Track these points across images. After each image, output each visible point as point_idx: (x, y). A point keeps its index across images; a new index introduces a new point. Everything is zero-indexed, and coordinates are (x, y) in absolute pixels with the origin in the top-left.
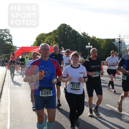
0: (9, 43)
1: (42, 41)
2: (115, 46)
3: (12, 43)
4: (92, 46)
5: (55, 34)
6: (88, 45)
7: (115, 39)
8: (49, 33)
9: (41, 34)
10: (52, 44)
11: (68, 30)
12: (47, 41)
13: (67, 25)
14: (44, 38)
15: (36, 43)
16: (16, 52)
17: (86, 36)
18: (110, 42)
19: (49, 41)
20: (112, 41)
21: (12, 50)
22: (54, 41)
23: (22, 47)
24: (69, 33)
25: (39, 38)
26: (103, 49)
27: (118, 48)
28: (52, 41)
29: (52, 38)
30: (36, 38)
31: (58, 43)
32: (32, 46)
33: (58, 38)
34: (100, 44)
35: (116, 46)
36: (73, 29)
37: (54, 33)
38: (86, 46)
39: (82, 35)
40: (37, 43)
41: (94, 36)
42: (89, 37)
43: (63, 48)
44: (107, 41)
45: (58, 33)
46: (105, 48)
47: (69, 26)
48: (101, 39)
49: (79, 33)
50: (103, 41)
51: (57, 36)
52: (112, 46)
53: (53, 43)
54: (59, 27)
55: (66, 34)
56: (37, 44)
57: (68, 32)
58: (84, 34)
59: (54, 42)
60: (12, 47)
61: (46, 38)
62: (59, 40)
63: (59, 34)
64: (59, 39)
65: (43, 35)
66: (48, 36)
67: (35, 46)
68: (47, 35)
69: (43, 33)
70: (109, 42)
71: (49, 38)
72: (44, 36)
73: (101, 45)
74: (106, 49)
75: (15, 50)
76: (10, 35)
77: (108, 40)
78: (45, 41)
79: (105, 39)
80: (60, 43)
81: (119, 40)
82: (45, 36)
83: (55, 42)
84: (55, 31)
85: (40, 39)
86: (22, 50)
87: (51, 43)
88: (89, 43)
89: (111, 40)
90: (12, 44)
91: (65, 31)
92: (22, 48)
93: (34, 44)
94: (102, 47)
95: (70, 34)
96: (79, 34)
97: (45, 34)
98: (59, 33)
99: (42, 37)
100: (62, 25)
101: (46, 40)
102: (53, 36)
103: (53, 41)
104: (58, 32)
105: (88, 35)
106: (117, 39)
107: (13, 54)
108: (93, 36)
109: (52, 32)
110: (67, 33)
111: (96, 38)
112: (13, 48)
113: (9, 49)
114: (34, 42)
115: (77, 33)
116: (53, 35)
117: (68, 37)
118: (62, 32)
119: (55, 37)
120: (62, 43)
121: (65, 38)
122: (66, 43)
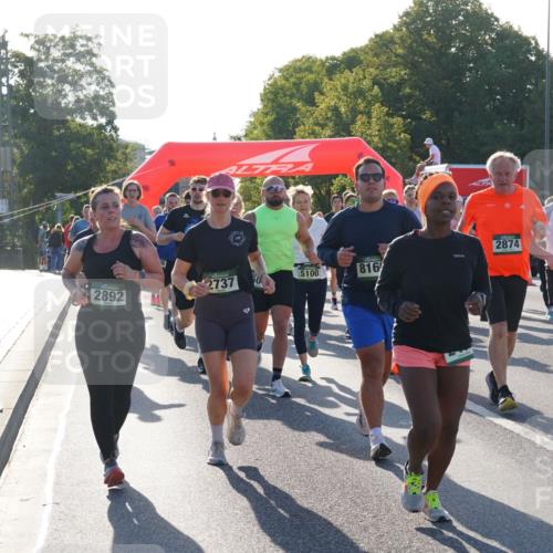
0: (95, 123)
1: (303, 109)
3: (110, 122)
5: (384, 58)
8: (344, 54)
9: (297, 61)
10: (363, 123)
11: (466, 30)
12: (335, 109)
14: (316, 87)
15: (262, 124)
16: (130, 177)
19: (343, 110)
21: (111, 167)
22: (377, 105)
24: (472, 53)
25: (282, 88)
28: (362, 107)
29: (366, 83)
31: (404, 117)
32: (239, 139)
33: (402, 83)
36: (502, 22)
37: (376, 55)
40: (270, 118)
45: (400, 51)
51: (396, 74)
53: (370, 117)
54: (406, 14)
55: (454, 54)
56: (265, 127)
57: (470, 42)
59: (374, 115)
60: (111, 148)
61: (327, 85)
62: (410, 96)
63: (407, 62)
64: (408, 90)
65: (309, 70)
66: (337, 76)
68: (333, 67)
69: (309, 58)
71: (345, 88)
72: (311, 77)
78: (322, 106)
80: (414, 116)
82: (318, 73)
83: (386, 109)
84: (382, 43)
85: (292, 96)
87: (361, 119)
90: (115, 129)
93: (253, 126)
95: (482, 55)
96: (539, 53)
97: (323, 63)
99: (301, 79)
101: (324, 103)
102: (372, 70)
103: (370, 104)
104: (404, 48)
109: (363, 50)
110: (458, 49)
112: (119, 155)
113: (98, 163)
114: (254, 115)
116: (370, 65)
117: (468, 74)
118: (427, 45)
119: (385, 79)
120: (427, 115)
121: (446, 82)
122: (456, 114)
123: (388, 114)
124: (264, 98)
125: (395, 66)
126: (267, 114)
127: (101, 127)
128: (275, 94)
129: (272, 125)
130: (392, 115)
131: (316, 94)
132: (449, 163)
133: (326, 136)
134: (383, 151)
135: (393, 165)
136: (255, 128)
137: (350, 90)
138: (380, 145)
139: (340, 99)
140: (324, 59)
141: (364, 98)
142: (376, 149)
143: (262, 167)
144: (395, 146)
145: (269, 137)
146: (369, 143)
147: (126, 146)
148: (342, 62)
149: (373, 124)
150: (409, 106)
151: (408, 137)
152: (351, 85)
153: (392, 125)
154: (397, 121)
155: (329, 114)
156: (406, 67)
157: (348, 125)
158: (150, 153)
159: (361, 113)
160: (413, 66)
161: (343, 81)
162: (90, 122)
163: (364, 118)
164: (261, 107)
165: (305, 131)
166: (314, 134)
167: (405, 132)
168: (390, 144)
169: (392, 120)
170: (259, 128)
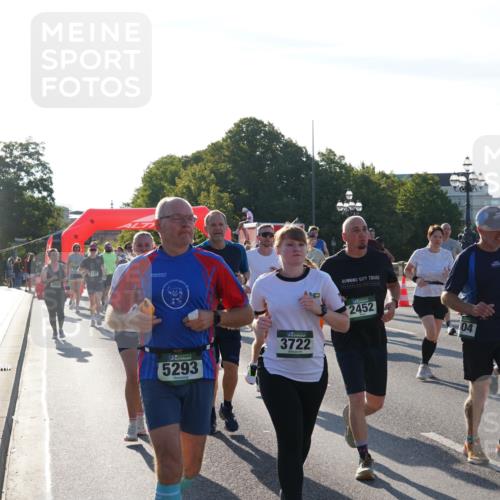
0: (40, 196)
1: (168, 187)
2: (450, 201)
3: (50, 195)
4: (359, 204)
5: (217, 157)
6: (344, 200)
7: (450, 175)
8: (194, 154)
9: (163, 158)
10: (205, 196)
11: (265, 142)
12: (188, 188)
13: (262, 122)
14: (176, 174)
15: (143, 196)
16: (66, 230)
17: (338, 164)
18: (429, 187)
19: (193, 188)
20: (437, 183)
21: (50, 222)
22: (213, 186)
23: (91, 212)
24: (269, 155)
25: (155, 174)
26: (405, 215)
27: (460, 209)
28: (204, 186)
29: (206, 172)
30: (142, 175)
31: (230, 193)
32: (128, 205)
33: (227, 173)
34: (389, 193)
35: (453, 202)
36: (286, 138)
37: (212, 155)
38: (339, 204)
39: (323, 160)
40: (148, 193)
41: (367, 164)
42: (348, 169)
43: (250, 214)
44: (417, 184)
45: (227, 153)
46: (411, 210)
47: (270, 125)
48: (395, 176)
49: (310, 152)
50: (403, 184)
51: (224, 167)
52: (440, 202)
53: (209, 192)
54: (230, 132)
55: (259, 156)
56: (146, 199)
57: (268, 149)
58: (329, 157)
59: (212, 191)
60: (50, 211)
61: (183, 173)
62: (232, 180)
63: (231, 160)
64: (232, 177)
65: (172, 163)
66: (189, 167)
67: (140, 206)
68: (187, 162)
69: (171, 156)
70: (425, 188)
71: (194, 174)
72: (173, 168)
73: (394, 200)
74: (416, 216)
75: (63, 221)
76: (44, 166)
77: (424, 179)
79: (411, 176)
80: (235, 192)
81: (463, 179)
82: (177, 166)
83: (218, 188)
84: (215, 148)
85: (161, 179)
86: (88, 222)
87: (203, 194)
88: (349, 193)
89: (433, 179)
90: (53, 199)
91: (253, 146)
92: (92, 216)
93: (137, 197)
94: (399, 207)
95: (275, 157)
96: (308, 157)
97: (180, 160)
98: (232, 152)
99: (167, 169)
100: (243, 121)
101: (181, 184)
102: (210, 164)
103: (209, 185)
104: (229, 151)
105: (343, 162)
106: (458, 174)
107: (54, 237)
108: (363, 165)
109: (204, 152)
110: (261, 153)
111: (377, 171)
112: (55, 214)
113: (42, 220)
114: (138, 190)
115: (302, 155)
116: (209, 161)
117: (267, 167)
118: (242, 150)
119: (218, 170)
120: (242, 192)
121: (254, 172)
122: (260, 191)
123: (220, 191)
124: (144, 180)
125: (223, 162)
126: (145, 190)
127: (44, 198)
128: (151, 178)
129: (149, 196)
131: (176, 178)
132: (258, 222)
137: (197, 176)
139: (190, 181)
140: (180, 156)
141: (205, 181)
143: (147, 224)
144: (224, 210)
147: (59, 209)
148: (191, 159)
149: (211, 197)
150: (232, 186)
151: (232, 205)
152: (197, 173)
154: (225, 195)
155: (184, 191)
156: (229, 162)
157: (196, 197)
159: (204, 190)
160: (235, 163)
161: (193, 170)
162: (37, 195)
163: (206, 194)
164: (142, 185)
167: (230, 201)
169: (222, 195)
170: (141, 199)
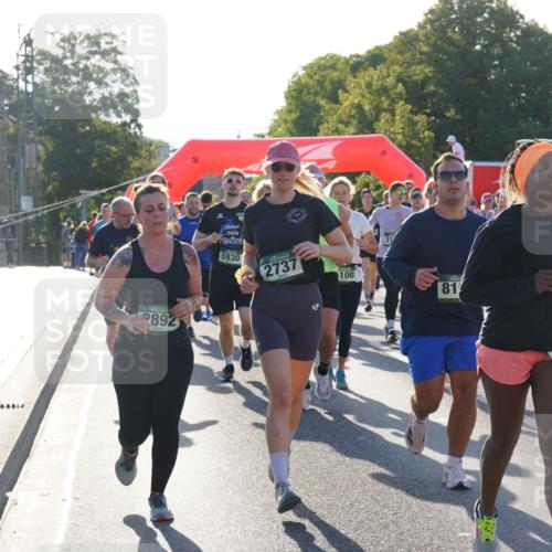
0: (119, 121)
1: (327, 107)
3: (134, 120)
5: (408, 55)
8: (369, 52)
9: (320, 59)
10: (387, 121)
11: (492, 28)
12: (359, 107)
14: (340, 85)
15: (286, 121)
19: (367, 107)
21: (136, 164)
22: (401, 102)
23: (194, 146)
24: (497, 51)
25: (306, 86)
28: (386, 104)
29: (390, 81)
30: (286, 89)
31: (428, 115)
32: (263, 136)
33: (426, 81)
36: (527, 19)
37: (401, 53)
40: (294, 116)
45: (425, 49)
51: (421, 71)
53: (393, 112)
54: (432, 11)
55: (479, 52)
56: (289, 125)
57: (495, 39)
59: (398, 112)
60: (135, 145)
61: (351, 83)
62: (434, 94)
63: (430, 59)
64: (432, 88)
65: (333, 67)
66: (361, 73)
68: (357, 65)
69: (333, 56)
71: (369, 85)
72: (335, 75)
80: (438, 113)
82: (342, 71)
83: (410, 107)
84: (407, 40)
85: (316, 94)
86: (190, 162)
87: (384, 117)
90: (139, 126)
91: (470, 35)
95: (507, 52)
97: (347, 61)
98: (435, 47)
99: (325, 76)
101: (348, 100)
102: (396, 68)
103: (393, 101)
104: (428, 45)
109: (387, 47)
110: (484, 46)
112: (143, 153)
113: (122, 161)
114: (278, 112)
116: (394, 62)
117: (493, 71)
118: (452, 42)
119: (410, 77)
120: (451, 113)
121: (471, 79)
122: (481, 112)
123: (412, 112)
124: (289, 96)
125: (419, 63)
126: (290, 112)
127: (124, 124)
128: (299, 92)
129: (296, 123)
130: (415, 113)
131: (340, 91)
132: (473, 160)
133: (350, 134)
134: (407, 148)
135: (417, 162)
136: (279, 126)
137: (374, 88)
138: (404, 143)
139: (363, 96)
140: (348, 56)
141: (388, 96)
142: (400, 146)
144: (418, 144)
145: (292, 135)
146: (393, 140)
147: (151, 143)
148: (366, 60)
149: (397, 122)
150: (433, 104)
151: (432, 134)
152: (375, 83)
153: (416, 123)
154: (421, 119)
155: (353, 112)
156: (430, 65)
157: (372, 123)
158: (174, 150)
159: (384, 110)
160: (438, 64)
161: (368, 79)
162: (114, 120)
163: (388, 116)
164: (284, 104)
165: (328, 129)
166: (337, 131)
167: (429, 129)
168: (413, 142)
169: (416, 118)
170: (283, 125)
